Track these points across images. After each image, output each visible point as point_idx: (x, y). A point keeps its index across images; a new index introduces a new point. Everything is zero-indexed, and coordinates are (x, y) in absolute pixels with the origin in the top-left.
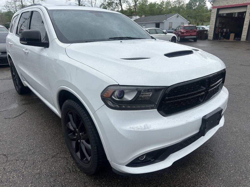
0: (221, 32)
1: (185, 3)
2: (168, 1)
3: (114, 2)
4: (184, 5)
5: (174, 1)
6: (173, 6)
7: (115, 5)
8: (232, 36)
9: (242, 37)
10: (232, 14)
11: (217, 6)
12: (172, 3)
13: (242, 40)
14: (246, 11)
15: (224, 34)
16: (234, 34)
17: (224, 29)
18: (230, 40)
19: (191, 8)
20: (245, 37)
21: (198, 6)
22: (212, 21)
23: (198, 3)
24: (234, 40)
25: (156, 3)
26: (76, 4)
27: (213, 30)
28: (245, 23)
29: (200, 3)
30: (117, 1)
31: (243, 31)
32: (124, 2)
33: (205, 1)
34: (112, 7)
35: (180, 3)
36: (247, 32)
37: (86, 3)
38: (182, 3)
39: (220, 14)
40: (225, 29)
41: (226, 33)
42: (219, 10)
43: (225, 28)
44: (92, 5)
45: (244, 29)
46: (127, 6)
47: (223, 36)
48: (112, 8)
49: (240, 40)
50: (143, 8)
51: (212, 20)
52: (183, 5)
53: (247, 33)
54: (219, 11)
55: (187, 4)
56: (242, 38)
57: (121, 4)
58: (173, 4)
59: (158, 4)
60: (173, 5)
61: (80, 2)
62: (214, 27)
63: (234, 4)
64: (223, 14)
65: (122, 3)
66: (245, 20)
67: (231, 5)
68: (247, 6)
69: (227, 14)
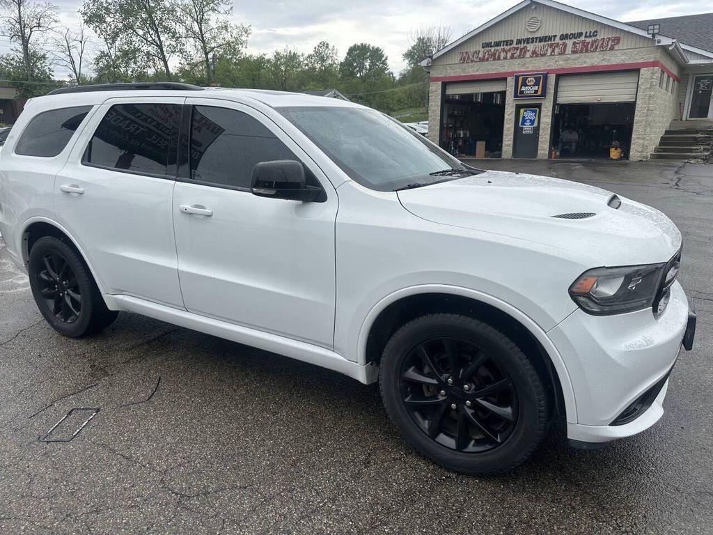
0: (454, 139)
1: (336, 62)
2: (292, 54)
3: (139, 50)
4: (334, 65)
5: (306, 55)
6: (307, 68)
7: (146, 59)
8: (481, 146)
9: (504, 149)
10: (470, 96)
11: (440, 76)
12: (302, 60)
13: (504, 156)
14: (505, 91)
15: (460, 143)
16: (484, 143)
17: (459, 132)
18: (477, 157)
19: (352, 74)
20: (511, 149)
21: (370, 69)
22: (434, 111)
23: (369, 61)
24: (485, 156)
25: (263, 58)
26: (12, 50)
27: (438, 133)
28: (506, 116)
29: (372, 64)
30: (150, 48)
31: (504, 136)
32: (173, 52)
33: (383, 59)
34: (135, 63)
35: (323, 60)
36: (512, 137)
37: (47, 47)
38: (330, 61)
39: (449, 96)
40: (462, 132)
41: (465, 140)
42: (445, 85)
43: (461, 127)
44: (70, 55)
45: (505, 132)
46: (182, 62)
47: (460, 147)
48: (134, 66)
49: (500, 156)
50: (229, 71)
51: (433, 108)
52: (331, 65)
53: (512, 140)
54: (447, 87)
55: (342, 64)
56: (503, 152)
57: (164, 56)
58: (306, 62)
59: (269, 61)
60: (307, 65)
61: (29, 45)
62: (438, 128)
63: (477, 73)
64: (453, 95)
65: (165, 53)
66: (506, 110)
67: (471, 76)
68: (505, 79)
69: (462, 96)
